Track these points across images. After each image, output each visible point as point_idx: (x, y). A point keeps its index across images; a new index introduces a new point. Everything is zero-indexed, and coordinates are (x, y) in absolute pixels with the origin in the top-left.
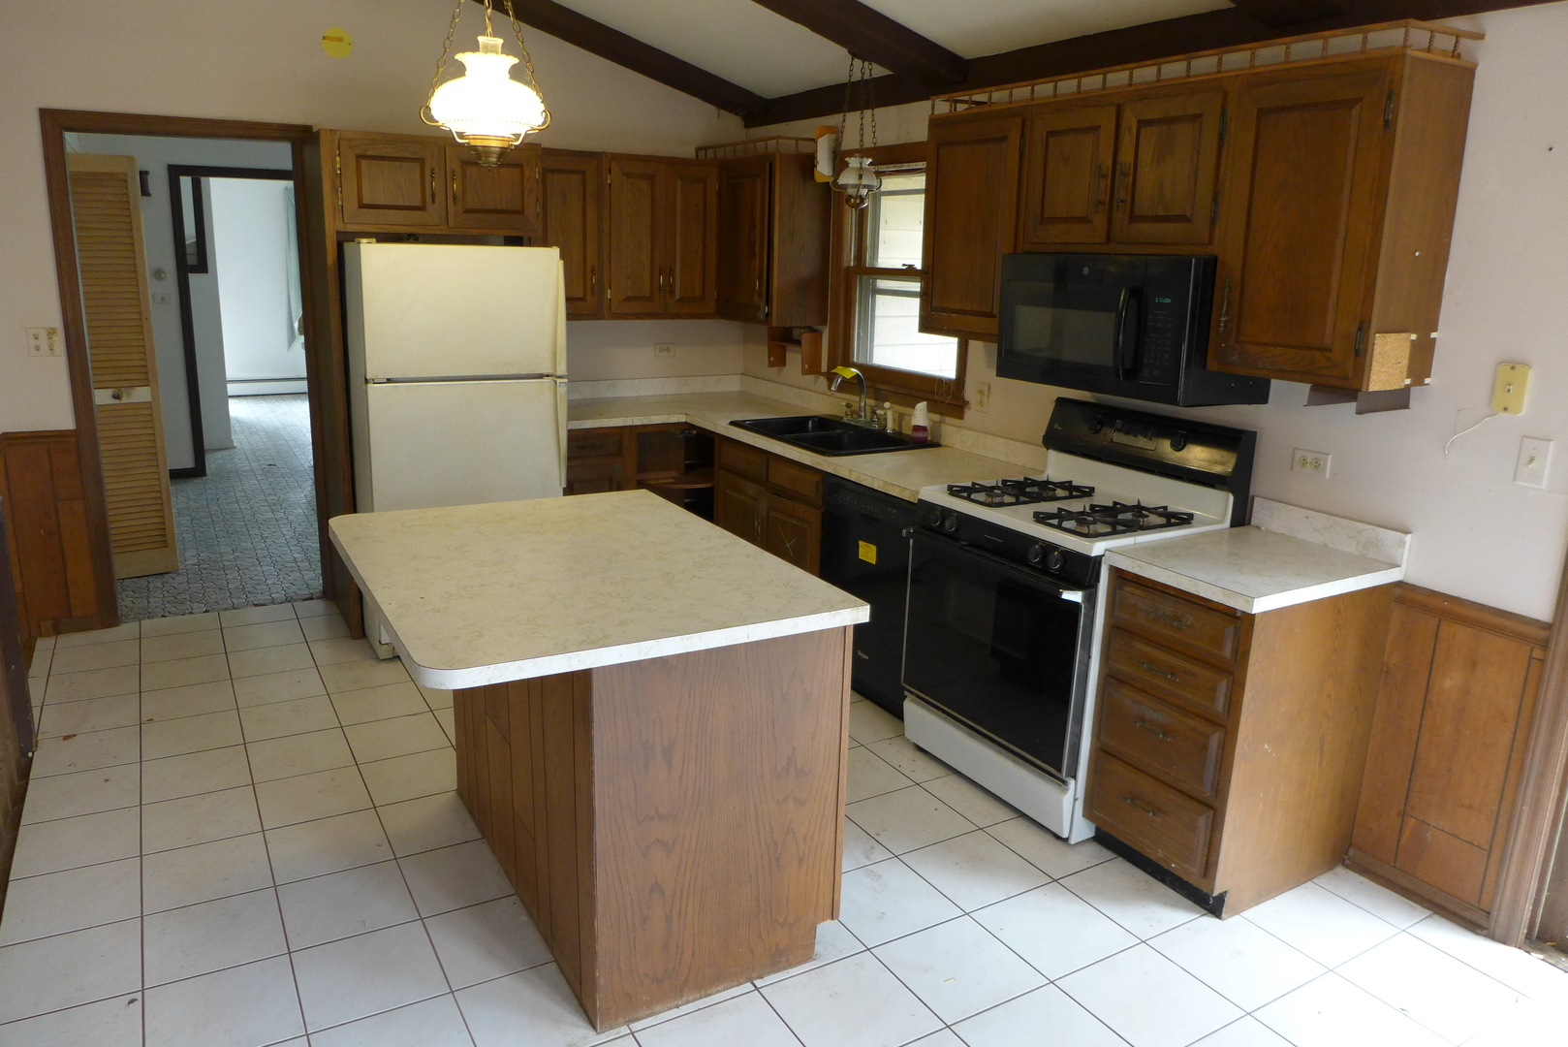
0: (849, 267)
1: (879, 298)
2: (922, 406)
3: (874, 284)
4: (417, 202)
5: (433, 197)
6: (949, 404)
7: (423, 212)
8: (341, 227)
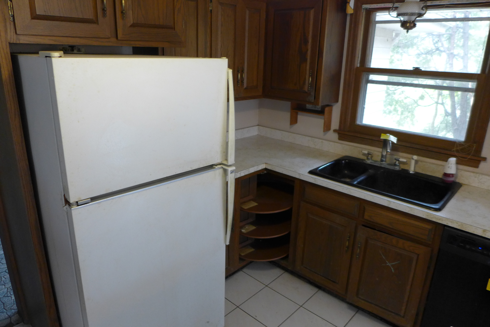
0: (357, 67)
1: (369, 85)
2: (453, 160)
3: (368, 77)
4: (89, 15)
5: (104, 10)
6: (469, 159)
7: (94, 26)
8: (13, 39)
